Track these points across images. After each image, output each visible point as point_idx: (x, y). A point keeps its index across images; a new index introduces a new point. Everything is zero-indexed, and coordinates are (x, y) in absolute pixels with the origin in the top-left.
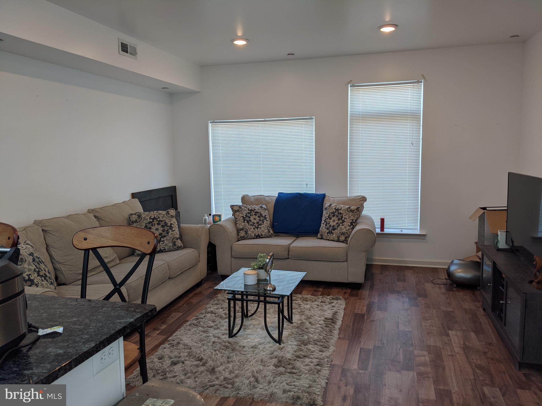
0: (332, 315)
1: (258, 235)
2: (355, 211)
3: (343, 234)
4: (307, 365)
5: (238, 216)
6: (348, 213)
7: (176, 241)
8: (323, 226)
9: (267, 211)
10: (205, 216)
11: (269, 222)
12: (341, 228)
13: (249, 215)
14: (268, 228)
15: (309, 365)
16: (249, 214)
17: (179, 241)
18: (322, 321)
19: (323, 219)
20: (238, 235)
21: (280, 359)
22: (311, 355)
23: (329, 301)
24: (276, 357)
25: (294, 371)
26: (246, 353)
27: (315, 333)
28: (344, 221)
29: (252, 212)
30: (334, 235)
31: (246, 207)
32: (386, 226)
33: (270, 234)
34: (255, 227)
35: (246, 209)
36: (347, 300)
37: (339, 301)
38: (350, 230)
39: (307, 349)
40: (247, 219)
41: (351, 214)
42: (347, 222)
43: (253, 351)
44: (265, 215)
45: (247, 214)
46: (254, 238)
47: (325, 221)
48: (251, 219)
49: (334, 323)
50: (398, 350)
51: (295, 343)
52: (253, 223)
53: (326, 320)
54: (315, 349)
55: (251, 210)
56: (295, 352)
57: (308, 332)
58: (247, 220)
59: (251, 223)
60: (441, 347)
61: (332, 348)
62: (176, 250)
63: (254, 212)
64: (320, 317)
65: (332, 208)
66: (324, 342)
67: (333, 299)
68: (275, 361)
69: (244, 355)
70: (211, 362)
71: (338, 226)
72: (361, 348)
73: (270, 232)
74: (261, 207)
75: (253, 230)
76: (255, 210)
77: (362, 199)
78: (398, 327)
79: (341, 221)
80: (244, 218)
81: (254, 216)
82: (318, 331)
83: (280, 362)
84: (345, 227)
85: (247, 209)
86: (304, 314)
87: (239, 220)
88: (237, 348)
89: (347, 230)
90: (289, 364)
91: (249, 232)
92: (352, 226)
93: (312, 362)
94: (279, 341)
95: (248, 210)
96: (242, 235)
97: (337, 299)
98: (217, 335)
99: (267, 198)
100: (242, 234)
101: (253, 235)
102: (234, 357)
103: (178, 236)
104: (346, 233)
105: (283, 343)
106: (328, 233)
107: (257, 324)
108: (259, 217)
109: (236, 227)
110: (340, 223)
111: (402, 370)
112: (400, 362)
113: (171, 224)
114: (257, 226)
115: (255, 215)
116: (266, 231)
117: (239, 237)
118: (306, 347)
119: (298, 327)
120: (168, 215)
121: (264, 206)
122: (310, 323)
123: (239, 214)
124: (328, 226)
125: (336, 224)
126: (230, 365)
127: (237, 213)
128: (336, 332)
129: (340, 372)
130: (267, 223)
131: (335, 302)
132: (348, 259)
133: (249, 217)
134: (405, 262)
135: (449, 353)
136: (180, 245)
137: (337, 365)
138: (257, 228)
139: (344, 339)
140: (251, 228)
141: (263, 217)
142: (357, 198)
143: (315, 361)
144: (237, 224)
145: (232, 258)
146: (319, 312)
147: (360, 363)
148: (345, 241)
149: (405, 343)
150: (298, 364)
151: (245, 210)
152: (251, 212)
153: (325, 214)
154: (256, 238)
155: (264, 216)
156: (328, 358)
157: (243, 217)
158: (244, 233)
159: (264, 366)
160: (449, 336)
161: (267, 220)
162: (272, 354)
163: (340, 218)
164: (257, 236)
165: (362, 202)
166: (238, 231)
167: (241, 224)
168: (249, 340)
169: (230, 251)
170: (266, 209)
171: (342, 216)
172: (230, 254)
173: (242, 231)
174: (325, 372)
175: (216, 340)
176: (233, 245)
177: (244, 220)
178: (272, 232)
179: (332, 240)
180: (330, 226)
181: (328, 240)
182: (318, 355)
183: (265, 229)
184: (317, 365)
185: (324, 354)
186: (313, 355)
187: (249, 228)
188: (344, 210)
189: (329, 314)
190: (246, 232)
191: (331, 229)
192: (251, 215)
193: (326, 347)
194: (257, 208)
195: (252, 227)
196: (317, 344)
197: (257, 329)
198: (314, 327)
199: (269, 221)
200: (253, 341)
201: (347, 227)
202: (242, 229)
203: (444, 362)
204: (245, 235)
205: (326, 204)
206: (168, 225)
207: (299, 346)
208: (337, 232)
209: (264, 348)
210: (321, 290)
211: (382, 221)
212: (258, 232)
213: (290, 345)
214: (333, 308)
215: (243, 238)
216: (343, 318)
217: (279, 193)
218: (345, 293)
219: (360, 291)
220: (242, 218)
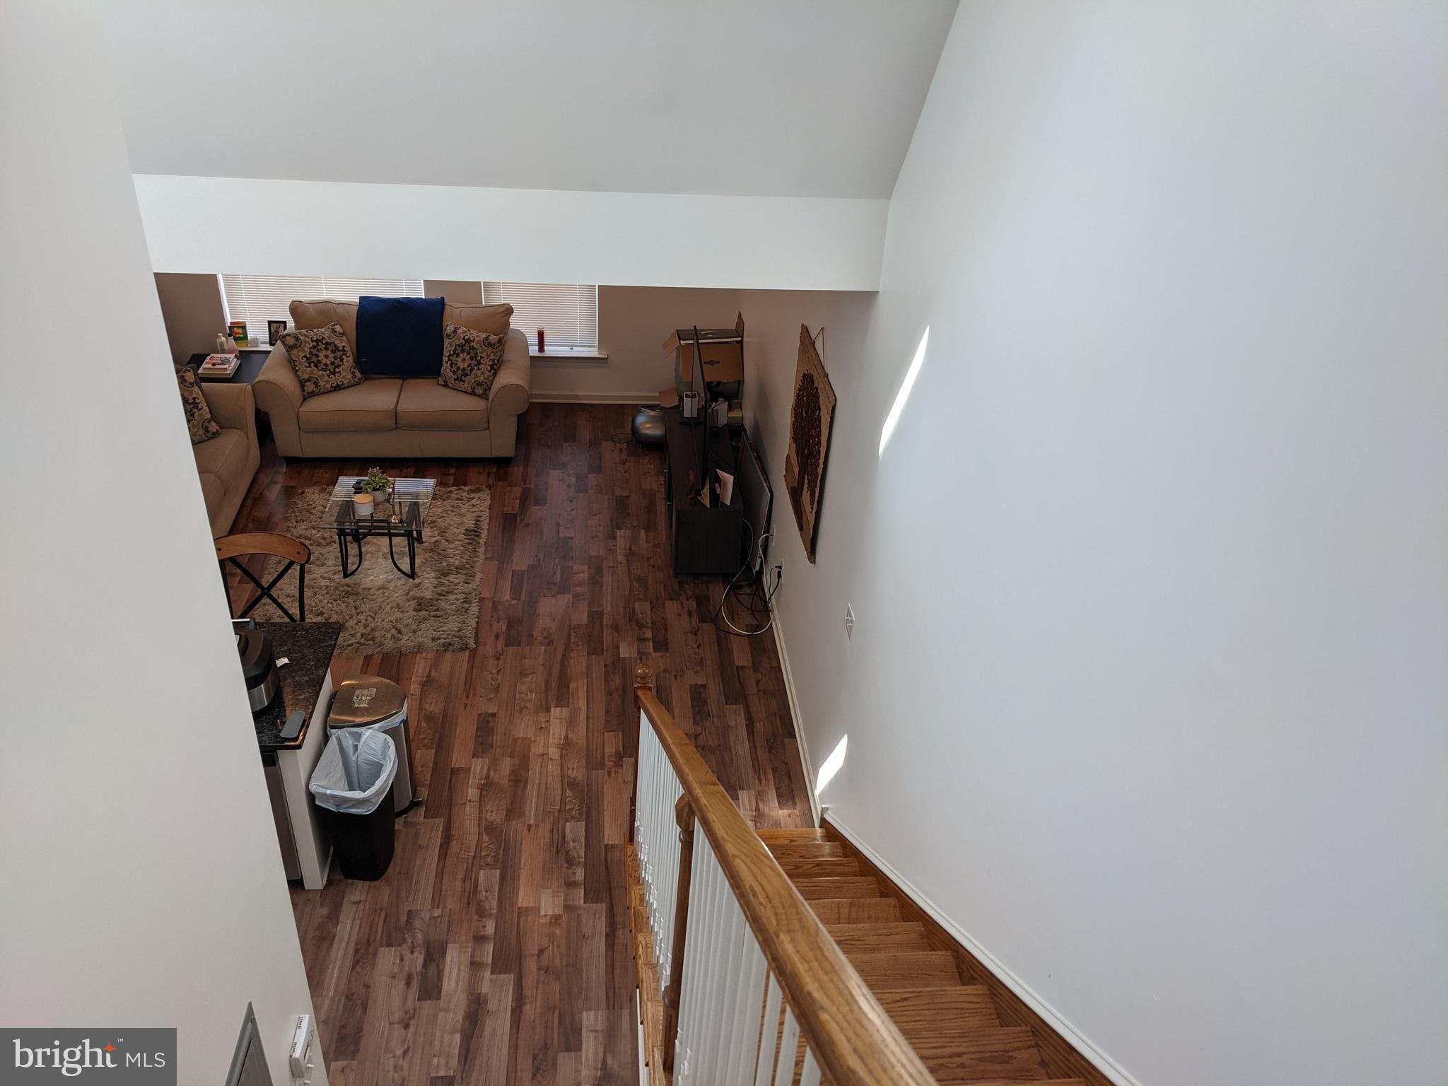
0: (474, 522)
1: (338, 384)
2: (497, 345)
3: (479, 384)
4: (452, 604)
5: (298, 356)
6: (485, 348)
7: (208, 425)
8: (447, 368)
9: (344, 338)
10: (219, 337)
11: (351, 359)
12: (476, 374)
13: (315, 351)
14: (352, 370)
15: (455, 604)
16: (316, 349)
17: (213, 423)
18: (462, 535)
19: (446, 353)
20: (304, 391)
21: (420, 601)
22: (454, 589)
23: (468, 496)
24: (414, 599)
25: (438, 613)
26: (374, 597)
27: (455, 555)
28: (480, 363)
29: (320, 343)
30: (466, 385)
31: (306, 336)
32: (546, 341)
33: (356, 379)
34: (330, 372)
35: (307, 339)
36: (492, 488)
37: (480, 494)
38: (491, 378)
39: (448, 581)
40: (314, 359)
41: (489, 350)
42: (486, 365)
43: (383, 593)
44: (344, 347)
45: (312, 350)
46: (330, 391)
47: (449, 360)
48: (320, 358)
49: (477, 536)
50: (555, 567)
51: (433, 575)
52: (324, 365)
53: (466, 533)
54: (458, 581)
55: (317, 341)
56: (435, 587)
57: (447, 556)
58: (313, 362)
59: (322, 366)
60: (604, 556)
61: (479, 575)
62: (210, 438)
63: (323, 344)
64: (458, 528)
65: (460, 338)
66: (469, 568)
67: (473, 491)
68: (413, 604)
69: (374, 600)
70: (335, 616)
71: (471, 371)
72: (513, 571)
73: (355, 376)
74: (334, 331)
75: (326, 378)
76: (323, 339)
77: (506, 313)
78: (559, 531)
79: (475, 362)
80: (308, 359)
81: (324, 351)
82: (458, 552)
83: (421, 605)
84: (483, 373)
85: (310, 340)
86: (436, 526)
87: (301, 364)
88: (360, 591)
89: (485, 378)
90: (431, 606)
91: (322, 383)
92: (493, 371)
93: (457, 600)
94: (412, 575)
95: (313, 341)
96: (310, 390)
97: (478, 490)
98: (326, 575)
99: (340, 309)
100: (310, 387)
101: (329, 386)
102: (363, 606)
103: (209, 416)
104: (485, 382)
105: (418, 577)
106: (455, 380)
107: (375, 551)
108: (333, 352)
109: (298, 377)
110: (474, 365)
111: (558, 594)
112: (556, 584)
113: (194, 398)
114: (332, 370)
115: (326, 349)
116: (350, 376)
117: (305, 393)
118: (447, 578)
119: (432, 551)
120: (185, 384)
121: (338, 328)
122: (447, 541)
123: (298, 353)
124: (454, 369)
125: (468, 366)
126: (362, 617)
127: (295, 351)
128: (481, 550)
129: (490, 606)
130: (348, 361)
131: (475, 495)
132: (491, 427)
133: (317, 356)
134: (578, 397)
135: (611, 565)
136: (215, 430)
137: (487, 598)
138: (334, 373)
139: (491, 559)
140: (323, 375)
141: (339, 351)
142: (499, 311)
143: (461, 596)
144: (297, 371)
145: (301, 433)
146: (455, 519)
147: (512, 592)
148: (485, 396)
149: (564, 557)
150: (442, 604)
151: (306, 342)
152: (318, 345)
153: (448, 346)
154: (335, 390)
155: (341, 348)
156: (475, 590)
157: (305, 356)
158: (313, 386)
159: (403, 612)
160: (616, 539)
161: (348, 355)
162: (408, 594)
163: (474, 356)
164: (335, 387)
165: (507, 317)
166: (302, 383)
167: (306, 372)
168: (372, 577)
169: (296, 422)
170: (342, 334)
171: (477, 353)
172: (297, 428)
173: (308, 383)
174: (474, 608)
175: (327, 582)
176: (300, 414)
177: (309, 363)
178: (359, 375)
179: (462, 391)
180: (458, 368)
181: (457, 389)
182: (463, 588)
183: (347, 373)
184: (464, 602)
185: (470, 586)
186: (457, 589)
187: (319, 376)
188: (478, 342)
189: (469, 523)
190: (316, 384)
191: (460, 373)
192: (318, 351)
193: (472, 576)
194: (324, 332)
195: (325, 373)
196: (459, 573)
197: (378, 559)
198: (452, 546)
199: (352, 356)
200: (377, 579)
201: (485, 373)
202: (309, 380)
203: (603, 577)
204: (314, 389)
205: (448, 328)
206: (189, 402)
207: (439, 578)
208: (470, 379)
209: (396, 586)
210: (452, 471)
211: (541, 335)
212: (335, 380)
213: (427, 578)
214: (474, 509)
215: (312, 395)
216: (489, 524)
217: (361, 298)
218: (489, 475)
219: (510, 468)
220: (305, 359)
